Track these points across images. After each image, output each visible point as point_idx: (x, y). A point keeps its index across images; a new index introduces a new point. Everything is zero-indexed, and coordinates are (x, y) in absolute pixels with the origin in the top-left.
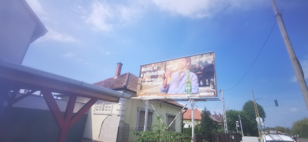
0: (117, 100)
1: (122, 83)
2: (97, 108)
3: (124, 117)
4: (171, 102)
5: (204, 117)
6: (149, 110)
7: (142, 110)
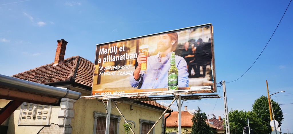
0: (56, 101)
1: (68, 74)
2: (23, 116)
3: (72, 127)
4: (147, 102)
5: (196, 123)
6: (111, 115)
7: (100, 115)
